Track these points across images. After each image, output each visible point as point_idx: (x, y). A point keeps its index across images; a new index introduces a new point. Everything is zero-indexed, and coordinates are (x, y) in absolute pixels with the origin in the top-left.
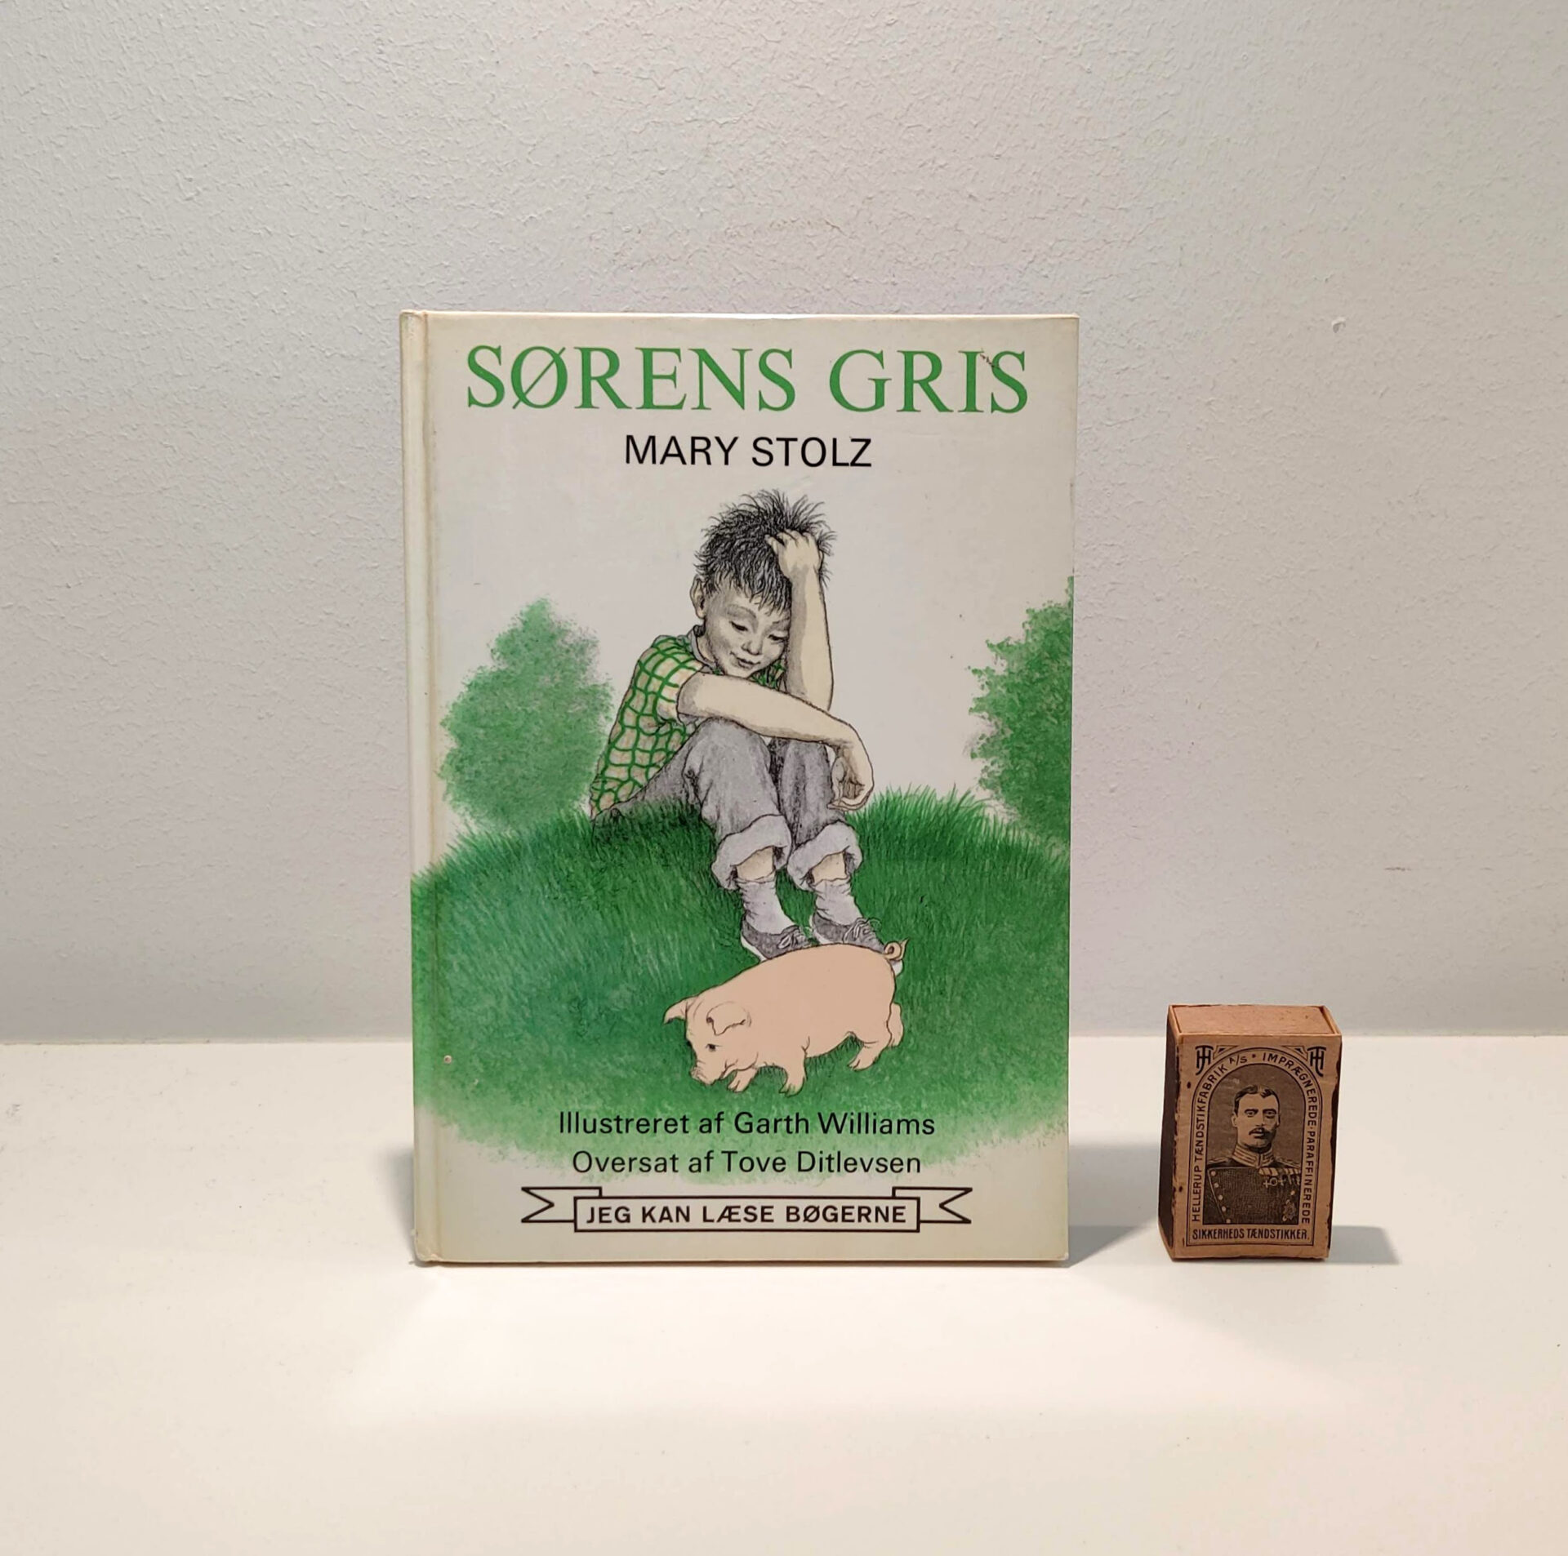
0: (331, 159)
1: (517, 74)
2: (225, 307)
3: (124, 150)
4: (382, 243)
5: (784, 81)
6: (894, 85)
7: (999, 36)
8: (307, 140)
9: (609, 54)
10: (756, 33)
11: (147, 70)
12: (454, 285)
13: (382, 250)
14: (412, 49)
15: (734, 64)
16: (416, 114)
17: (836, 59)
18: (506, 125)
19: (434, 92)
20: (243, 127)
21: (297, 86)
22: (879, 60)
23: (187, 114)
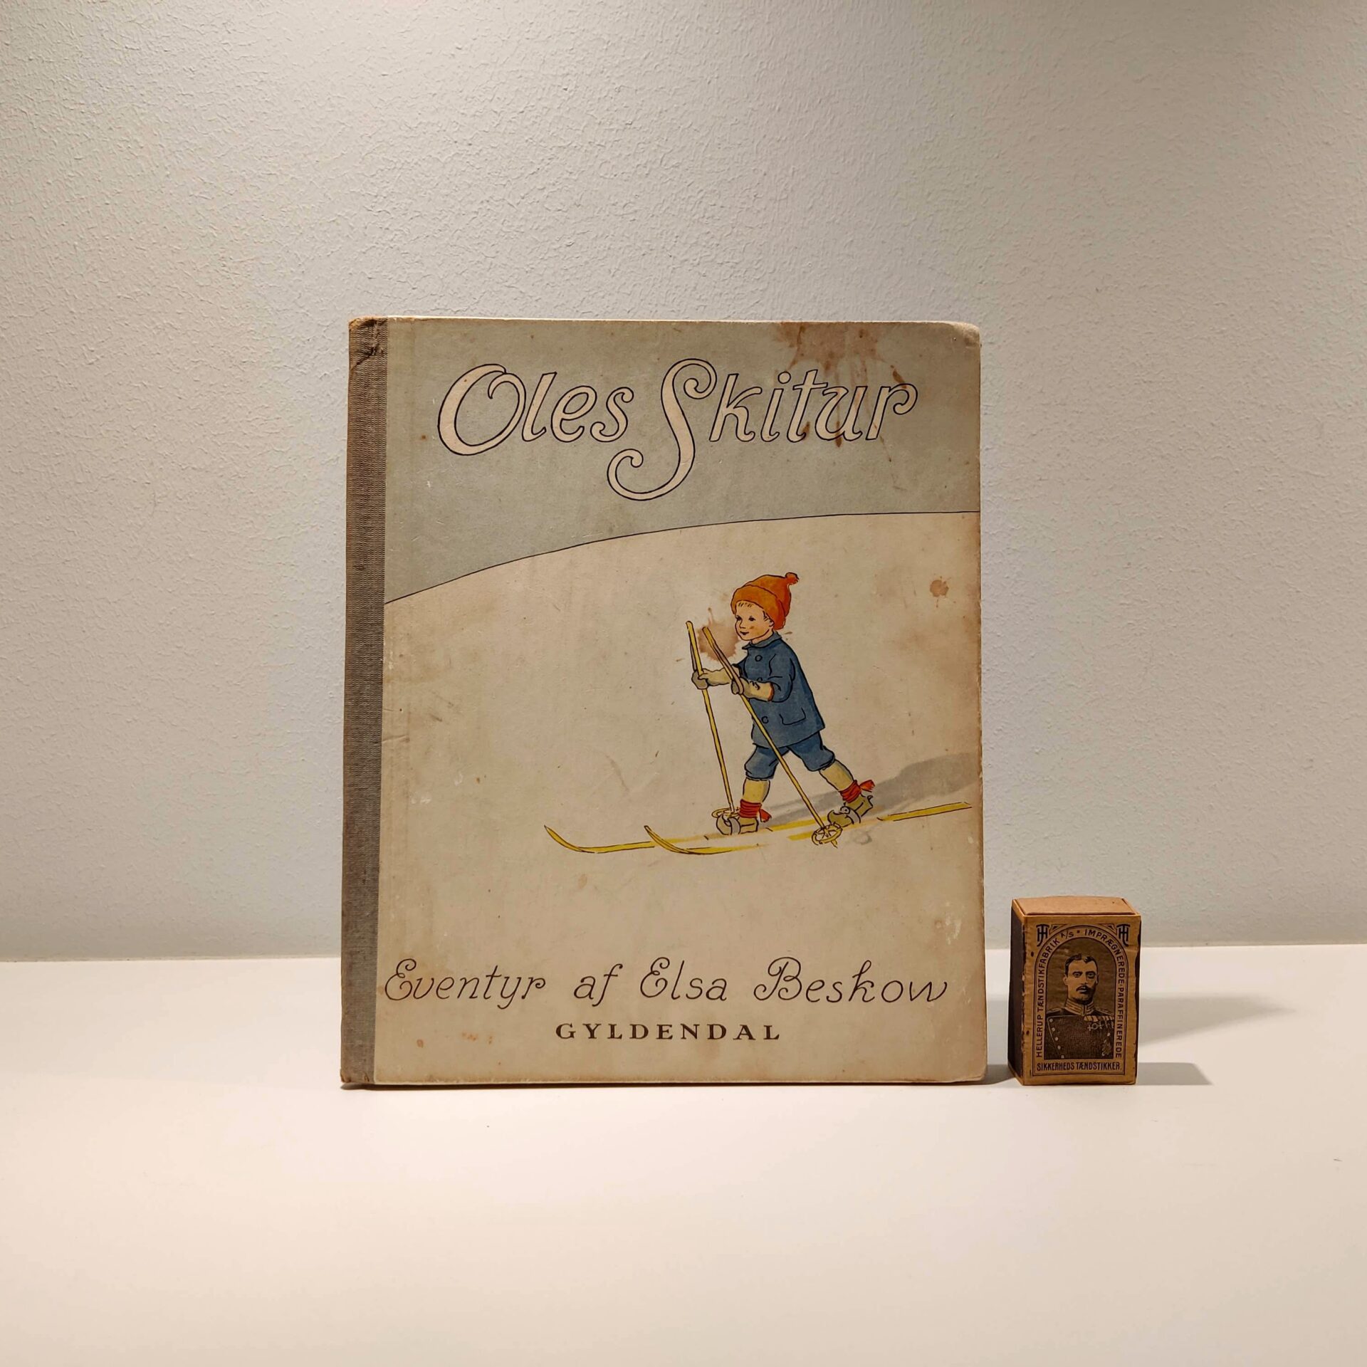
0: (189, 337)
1: (316, 280)
2: (114, 436)
3: (48, 331)
4: (222, 392)
5: (498, 283)
6: (572, 285)
7: (642, 253)
8: (173, 324)
9: (379, 266)
10: (478, 251)
11: (66, 279)
12: (271, 420)
13: (223, 397)
14: (245, 263)
15: (463, 272)
16: (247, 306)
17: (532, 268)
18: (308, 313)
19: (260, 292)
20: (130, 315)
21: (167, 288)
22: (562, 269)
23: (92, 308)
